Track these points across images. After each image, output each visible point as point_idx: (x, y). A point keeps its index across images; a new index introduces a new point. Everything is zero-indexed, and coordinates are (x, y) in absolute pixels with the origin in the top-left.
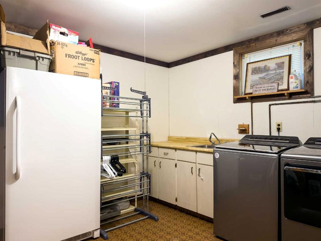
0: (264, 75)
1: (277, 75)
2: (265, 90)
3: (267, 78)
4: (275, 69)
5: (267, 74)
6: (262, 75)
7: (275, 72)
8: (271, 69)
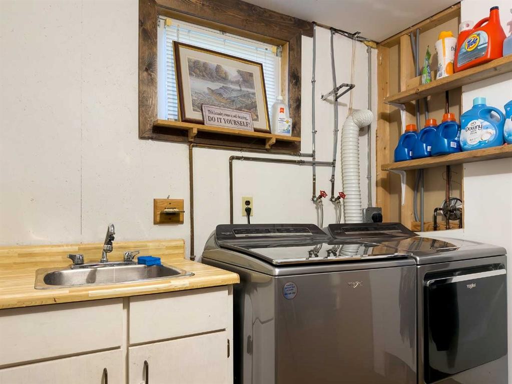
0: (218, 88)
1: (244, 95)
2: (230, 121)
3: (225, 96)
4: (237, 83)
5: (223, 86)
6: (216, 86)
7: (239, 88)
8: (230, 78)
